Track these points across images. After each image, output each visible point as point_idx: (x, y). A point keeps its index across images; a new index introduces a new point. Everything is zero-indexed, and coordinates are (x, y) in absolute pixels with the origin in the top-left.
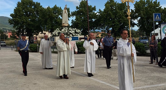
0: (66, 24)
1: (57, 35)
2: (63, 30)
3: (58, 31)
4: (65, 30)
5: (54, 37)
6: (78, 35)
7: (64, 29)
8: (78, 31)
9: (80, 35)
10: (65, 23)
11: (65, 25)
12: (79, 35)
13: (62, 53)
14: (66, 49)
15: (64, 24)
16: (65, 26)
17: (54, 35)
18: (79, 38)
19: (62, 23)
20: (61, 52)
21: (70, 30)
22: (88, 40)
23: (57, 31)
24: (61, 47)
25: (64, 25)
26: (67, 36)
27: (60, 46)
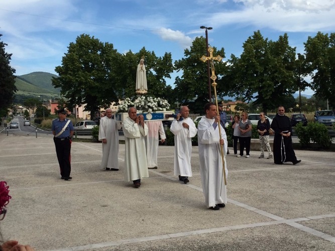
0: (143, 89)
1: (126, 109)
2: (137, 101)
3: (129, 103)
4: (140, 100)
5: (121, 113)
6: (163, 110)
7: (139, 98)
8: (164, 103)
9: (167, 110)
10: (141, 88)
11: (141, 92)
12: (165, 109)
13: (132, 142)
14: (138, 135)
15: (139, 90)
16: (142, 95)
17: (122, 109)
18: (164, 116)
19: (136, 89)
20: (130, 140)
21: (149, 102)
22: (178, 119)
23: (127, 102)
24: (130, 131)
25: (138, 92)
26: (144, 112)
27: (128, 129)
